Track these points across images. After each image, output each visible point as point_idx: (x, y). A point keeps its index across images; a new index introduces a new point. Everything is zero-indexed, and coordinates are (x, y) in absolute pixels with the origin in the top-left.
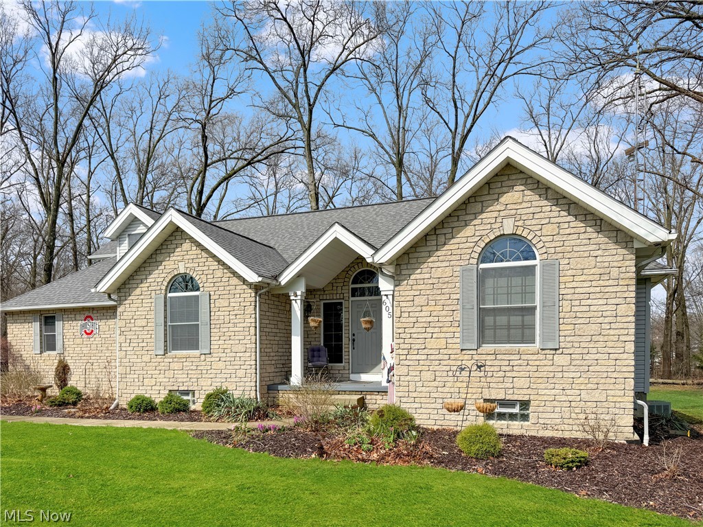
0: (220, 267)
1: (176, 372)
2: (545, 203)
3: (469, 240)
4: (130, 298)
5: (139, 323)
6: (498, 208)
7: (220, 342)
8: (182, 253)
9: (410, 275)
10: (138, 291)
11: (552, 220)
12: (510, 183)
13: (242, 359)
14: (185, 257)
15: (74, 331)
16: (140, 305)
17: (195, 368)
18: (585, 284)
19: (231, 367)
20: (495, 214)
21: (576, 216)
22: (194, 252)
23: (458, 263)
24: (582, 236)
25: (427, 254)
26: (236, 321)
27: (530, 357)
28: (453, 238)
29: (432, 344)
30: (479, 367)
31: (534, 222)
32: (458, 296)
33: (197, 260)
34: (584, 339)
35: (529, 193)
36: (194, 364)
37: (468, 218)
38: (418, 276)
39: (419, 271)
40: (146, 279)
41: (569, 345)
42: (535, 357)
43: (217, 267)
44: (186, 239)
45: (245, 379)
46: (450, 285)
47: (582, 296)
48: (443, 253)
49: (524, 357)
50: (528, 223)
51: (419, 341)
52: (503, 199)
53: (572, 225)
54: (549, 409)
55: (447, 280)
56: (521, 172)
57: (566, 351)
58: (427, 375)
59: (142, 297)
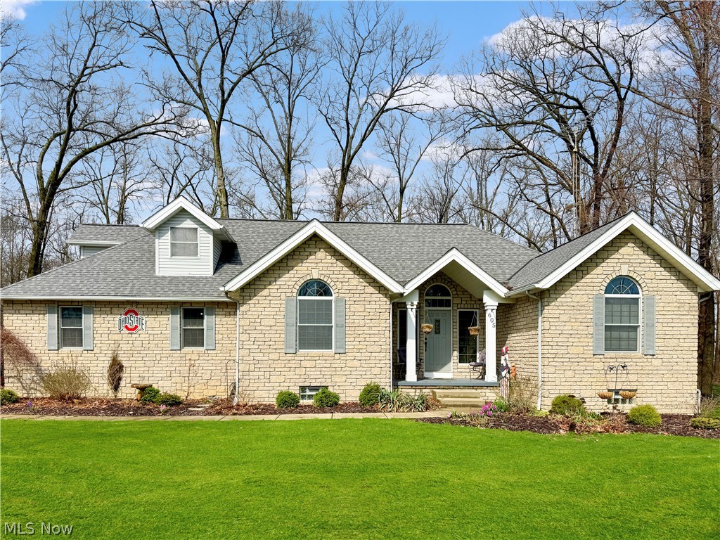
0: (356, 276)
1: (308, 369)
2: (647, 257)
3: (599, 276)
4: (256, 298)
5: (265, 322)
6: (618, 256)
7: (354, 343)
8: (316, 261)
9: (557, 298)
10: (265, 292)
11: (652, 269)
12: (626, 241)
13: (377, 358)
14: (319, 265)
15: (109, 326)
16: (268, 306)
17: (329, 365)
18: (670, 313)
19: (366, 365)
20: (617, 261)
21: (665, 268)
22: (329, 261)
23: (591, 292)
24: (668, 282)
25: (569, 284)
26: (371, 325)
27: (638, 360)
28: (588, 274)
29: (572, 350)
30: (623, 367)
31: (640, 269)
32: (591, 316)
33: (332, 269)
34: (669, 348)
35: (636, 249)
36: (328, 362)
37: (598, 261)
38: (563, 300)
39: (563, 296)
40: (276, 281)
41: (661, 352)
42: (641, 360)
43: (352, 276)
44: (320, 249)
45: (381, 376)
46: (586, 308)
47: (668, 321)
48: (582, 284)
49: (634, 360)
50: (636, 269)
51: (563, 348)
52: (622, 251)
53: (663, 273)
54: (649, 395)
55: (584, 304)
56: (632, 234)
57: (659, 356)
58: (570, 373)
59: (270, 298)
